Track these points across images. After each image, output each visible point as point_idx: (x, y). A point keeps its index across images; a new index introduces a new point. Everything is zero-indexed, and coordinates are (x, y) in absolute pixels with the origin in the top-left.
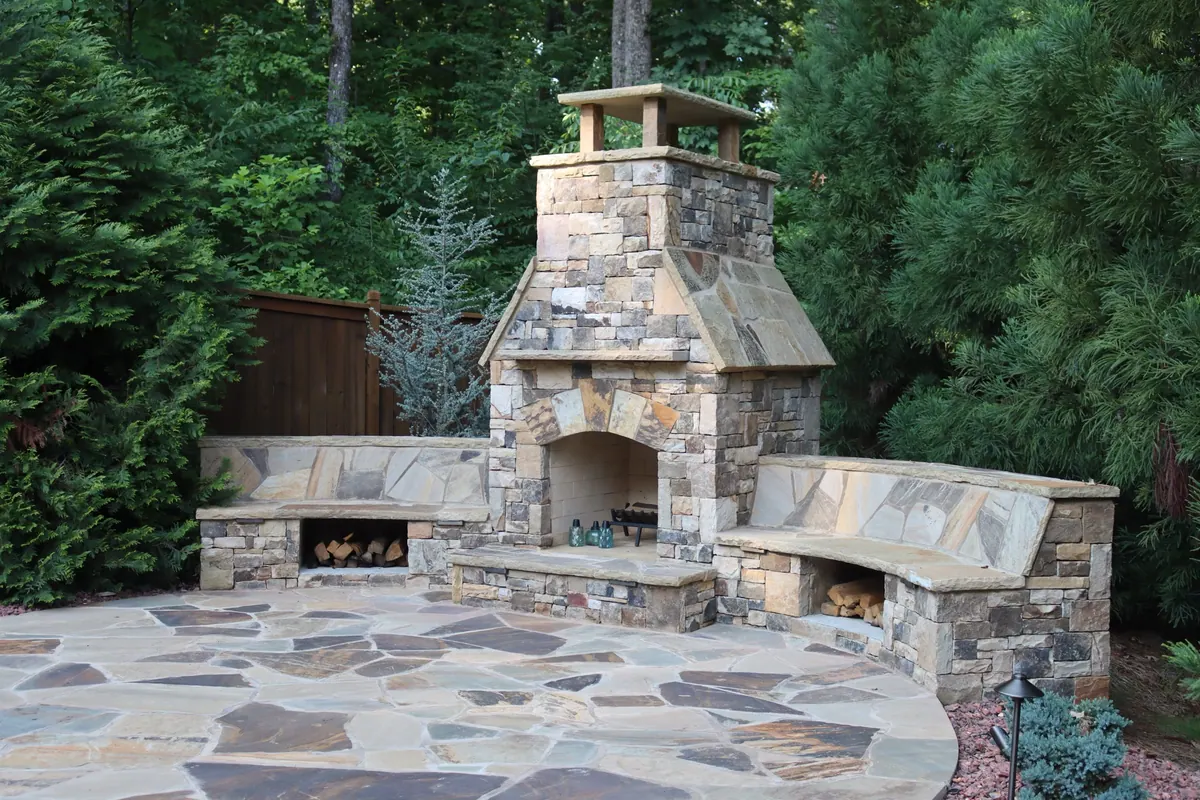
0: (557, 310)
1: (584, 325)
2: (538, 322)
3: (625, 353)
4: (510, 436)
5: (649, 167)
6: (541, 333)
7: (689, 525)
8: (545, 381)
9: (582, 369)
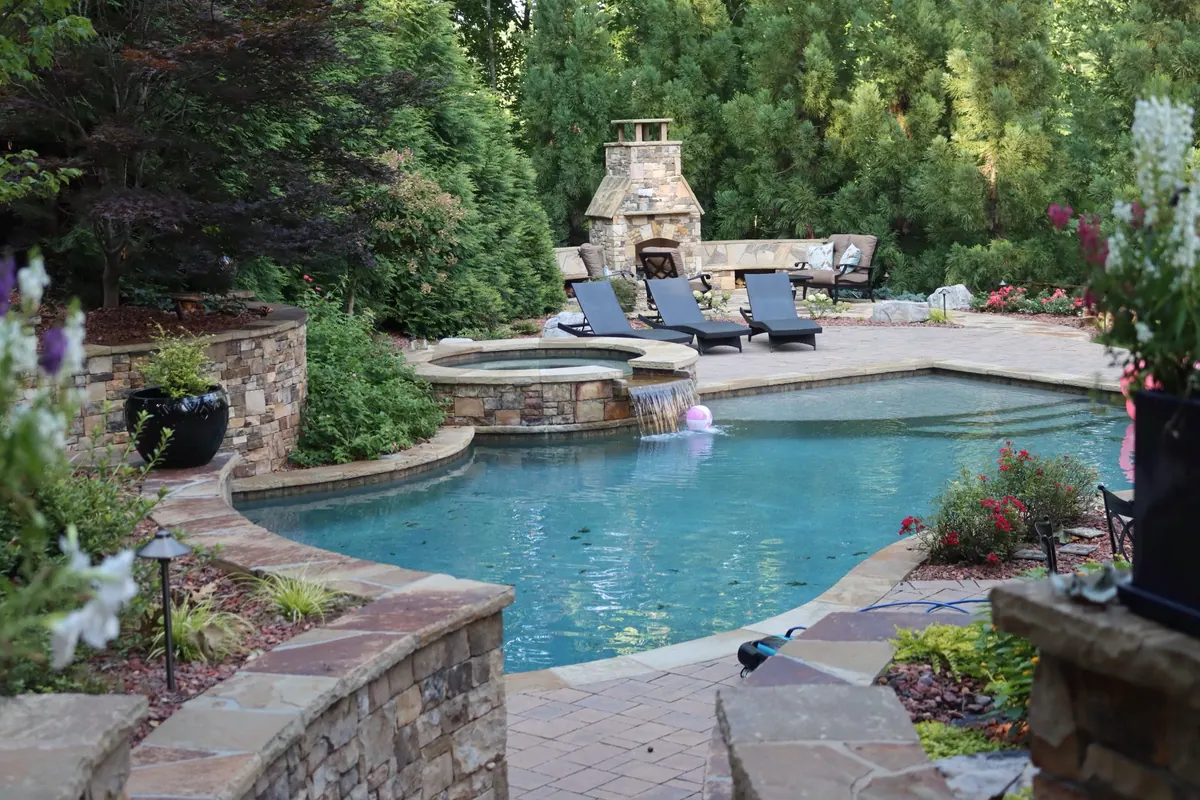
0: (641, 197)
1: (651, 201)
2: (632, 202)
3: (667, 211)
4: (623, 243)
5: (675, 148)
6: (635, 205)
7: (692, 266)
8: (636, 222)
9: (651, 217)
